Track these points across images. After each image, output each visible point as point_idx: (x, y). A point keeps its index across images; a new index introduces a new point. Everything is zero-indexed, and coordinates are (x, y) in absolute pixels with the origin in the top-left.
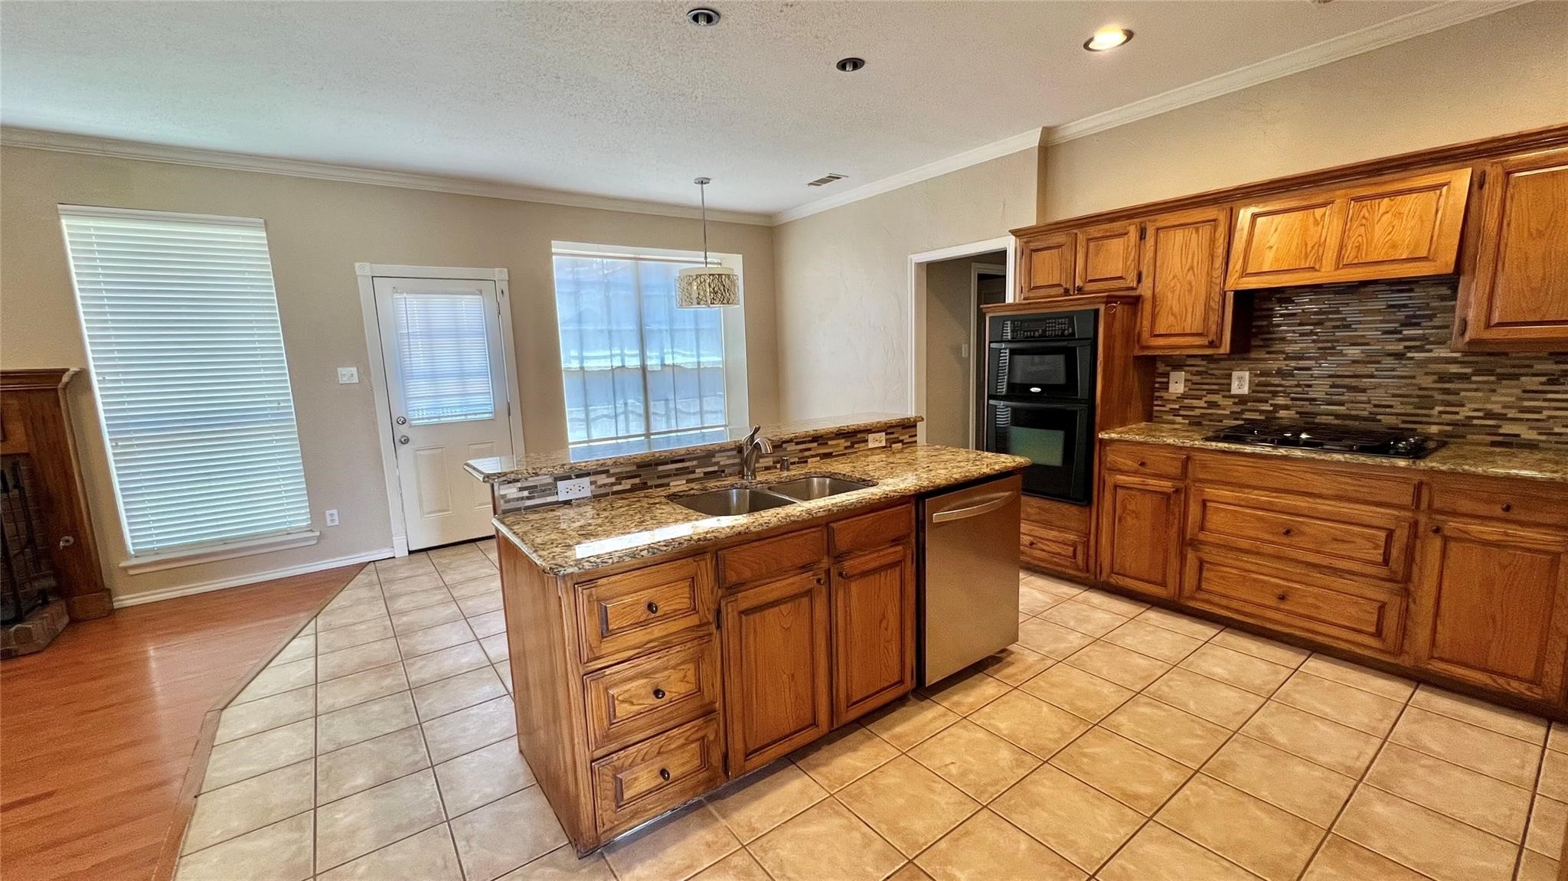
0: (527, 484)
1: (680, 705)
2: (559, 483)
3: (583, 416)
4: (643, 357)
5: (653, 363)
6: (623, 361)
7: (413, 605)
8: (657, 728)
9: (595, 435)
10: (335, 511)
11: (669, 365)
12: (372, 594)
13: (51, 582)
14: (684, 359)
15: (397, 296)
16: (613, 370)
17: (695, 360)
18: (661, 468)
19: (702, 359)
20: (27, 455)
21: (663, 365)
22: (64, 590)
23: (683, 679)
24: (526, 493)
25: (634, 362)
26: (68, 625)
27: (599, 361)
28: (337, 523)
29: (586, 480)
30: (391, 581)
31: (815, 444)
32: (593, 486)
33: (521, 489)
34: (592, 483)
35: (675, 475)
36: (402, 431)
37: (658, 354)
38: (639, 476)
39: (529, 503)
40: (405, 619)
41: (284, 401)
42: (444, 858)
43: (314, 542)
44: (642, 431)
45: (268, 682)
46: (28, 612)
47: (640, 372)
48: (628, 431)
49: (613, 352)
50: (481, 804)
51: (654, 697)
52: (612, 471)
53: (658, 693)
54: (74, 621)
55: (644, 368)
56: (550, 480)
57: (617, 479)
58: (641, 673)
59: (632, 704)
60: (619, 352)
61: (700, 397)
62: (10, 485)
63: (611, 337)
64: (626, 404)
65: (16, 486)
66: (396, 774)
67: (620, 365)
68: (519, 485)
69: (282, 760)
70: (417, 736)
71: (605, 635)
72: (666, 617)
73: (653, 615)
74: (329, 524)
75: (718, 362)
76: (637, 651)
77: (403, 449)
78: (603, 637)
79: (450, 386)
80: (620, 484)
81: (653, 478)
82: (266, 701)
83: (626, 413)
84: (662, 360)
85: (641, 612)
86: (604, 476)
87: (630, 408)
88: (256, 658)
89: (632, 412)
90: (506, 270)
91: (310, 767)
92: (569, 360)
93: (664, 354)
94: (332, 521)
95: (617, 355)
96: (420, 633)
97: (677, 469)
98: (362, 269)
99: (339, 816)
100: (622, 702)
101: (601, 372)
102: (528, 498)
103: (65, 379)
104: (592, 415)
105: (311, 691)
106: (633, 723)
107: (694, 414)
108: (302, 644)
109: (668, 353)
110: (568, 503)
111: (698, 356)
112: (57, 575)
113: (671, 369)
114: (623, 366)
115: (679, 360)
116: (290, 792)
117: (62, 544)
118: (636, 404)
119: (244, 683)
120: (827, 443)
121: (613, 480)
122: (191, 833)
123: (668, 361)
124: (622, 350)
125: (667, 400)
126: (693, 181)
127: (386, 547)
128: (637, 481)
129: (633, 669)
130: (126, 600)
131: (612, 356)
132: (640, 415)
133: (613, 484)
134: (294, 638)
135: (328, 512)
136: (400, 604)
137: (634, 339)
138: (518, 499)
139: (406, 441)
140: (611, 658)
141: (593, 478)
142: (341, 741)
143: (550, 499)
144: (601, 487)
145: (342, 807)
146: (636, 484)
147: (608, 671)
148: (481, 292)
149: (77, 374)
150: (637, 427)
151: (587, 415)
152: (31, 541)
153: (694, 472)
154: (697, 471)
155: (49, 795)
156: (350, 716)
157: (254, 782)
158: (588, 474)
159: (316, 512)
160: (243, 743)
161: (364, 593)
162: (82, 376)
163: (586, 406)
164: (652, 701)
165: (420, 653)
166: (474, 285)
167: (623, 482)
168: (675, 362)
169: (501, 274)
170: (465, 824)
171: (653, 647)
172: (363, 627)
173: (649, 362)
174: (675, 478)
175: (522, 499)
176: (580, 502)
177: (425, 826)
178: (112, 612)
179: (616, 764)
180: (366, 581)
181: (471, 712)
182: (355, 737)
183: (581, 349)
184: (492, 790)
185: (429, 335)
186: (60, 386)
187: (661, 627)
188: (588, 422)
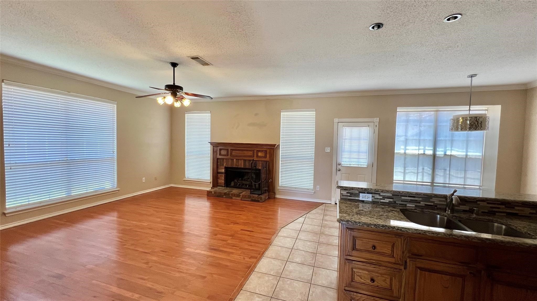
0: (349, 192)
1: (382, 290)
2: (360, 194)
3: (403, 171)
4: (435, 150)
5: (440, 153)
6: (424, 151)
7: (330, 219)
8: (371, 293)
9: (407, 179)
10: (319, 186)
11: (448, 155)
12: (322, 212)
13: (267, 188)
14: (458, 152)
15: (343, 128)
16: (419, 155)
17: (465, 154)
18: (403, 198)
19: (469, 154)
20: (268, 161)
21: (445, 155)
22: (269, 191)
23: (384, 281)
24: (349, 194)
25: (430, 152)
26: (268, 199)
27: (413, 150)
28: (319, 190)
29: (370, 195)
30: (327, 210)
31: (504, 206)
32: (373, 198)
33: (347, 193)
34: (372, 197)
35: (409, 202)
36: (339, 167)
37: (443, 150)
38: (393, 199)
39: (349, 198)
40: (326, 222)
41: (313, 155)
42: (305, 293)
43: (313, 194)
44: (429, 180)
45: (291, 226)
46: (263, 193)
47: (432, 158)
48: (423, 179)
49: (420, 148)
50: (320, 285)
51: (370, 280)
52: (381, 194)
53: (373, 280)
54: (269, 198)
55: (434, 156)
56: (357, 192)
57: (383, 198)
58: (367, 269)
59: (361, 278)
60: (423, 148)
61: (465, 171)
62: (265, 167)
63: (419, 142)
64: (423, 169)
65: (266, 167)
66: (305, 264)
67: (423, 153)
68: (347, 191)
69: (286, 246)
70: (314, 256)
71: (354, 249)
72: (379, 253)
73: (373, 250)
74: (317, 190)
75: (479, 156)
76: (366, 261)
77: (338, 172)
78: (353, 250)
79: (355, 155)
80: (384, 200)
81: (399, 201)
82: (290, 230)
83: (423, 172)
84: (445, 152)
85: (369, 248)
86: (378, 195)
87: (425, 171)
88: (292, 219)
89: (426, 173)
90: (378, 118)
91: (290, 251)
92: (399, 149)
93: (446, 150)
94: (318, 189)
95: (422, 149)
96: (328, 228)
97: (411, 200)
98: (336, 120)
99: (290, 266)
100: (358, 275)
101: (413, 155)
102: (350, 196)
103: (276, 146)
104: (407, 171)
105: (298, 232)
106: (360, 285)
107: (461, 178)
108: (301, 220)
109: (449, 150)
110: (363, 201)
111: (467, 152)
112: (268, 187)
113: (449, 157)
114: (424, 154)
115: (454, 153)
116: (284, 254)
117: (270, 181)
118: (428, 170)
119: (288, 224)
120: (514, 208)
121: (381, 197)
122: (267, 252)
123: (448, 153)
124: (425, 147)
125: (445, 170)
126: (467, 76)
127: (329, 200)
128: (391, 200)
129: (363, 266)
130: (277, 196)
131: (419, 149)
132: (429, 174)
133: (381, 199)
134: (301, 217)
135: (317, 186)
136: (327, 218)
137: (432, 143)
138: (346, 196)
139: (340, 170)
140: (355, 258)
141: (374, 195)
142: (299, 248)
143: (357, 198)
144: (376, 199)
145: (292, 264)
146: (391, 201)
147: (354, 262)
148: (369, 126)
149: (278, 145)
150: (427, 179)
151: (404, 171)
152: (266, 179)
153: (420, 203)
154: (421, 203)
155: (253, 231)
156: (303, 242)
157: (280, 248)
158: (372, 193)
159: (315, 186)
160: (282, 238)
161: (320, 211)
162: (279, 146)
163: (405, 168)
164: (369, 281)
165: (325, 234)
166: (367, 124)
167: (385, 199)
168: (452, 154)
169: (377, 120)
170: (314, 287)
171: (373, 262)
172: (316, 220)
173: (438, 153)
174: (410, 203)
175: (348, 196)
176: (367, 202)
177: (305, 281)
178: (275, 198)
179: (352, 296)
180: (322, 208)
181: (330, 257)
182: (301, 249)
183: (406, 147)
184: (325, 283)
185: (351, 139)
186: (275, 148)
187: (377, 256)
188: (405, 173)
